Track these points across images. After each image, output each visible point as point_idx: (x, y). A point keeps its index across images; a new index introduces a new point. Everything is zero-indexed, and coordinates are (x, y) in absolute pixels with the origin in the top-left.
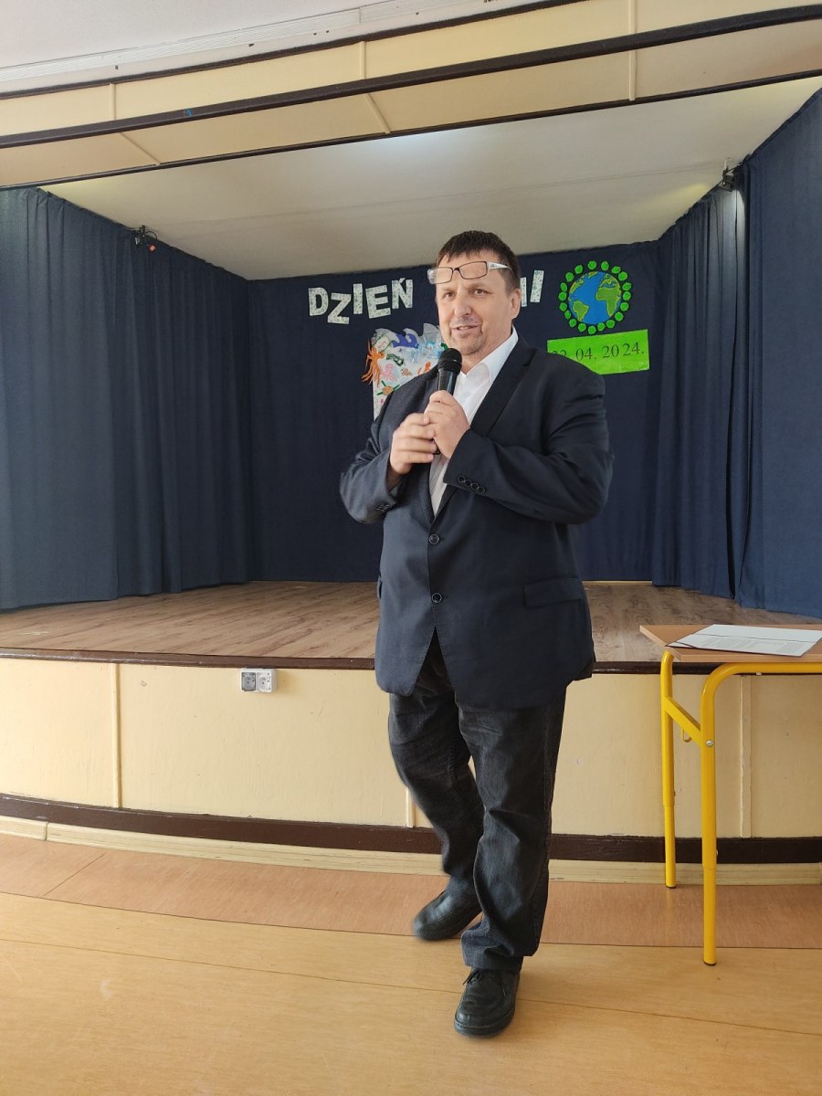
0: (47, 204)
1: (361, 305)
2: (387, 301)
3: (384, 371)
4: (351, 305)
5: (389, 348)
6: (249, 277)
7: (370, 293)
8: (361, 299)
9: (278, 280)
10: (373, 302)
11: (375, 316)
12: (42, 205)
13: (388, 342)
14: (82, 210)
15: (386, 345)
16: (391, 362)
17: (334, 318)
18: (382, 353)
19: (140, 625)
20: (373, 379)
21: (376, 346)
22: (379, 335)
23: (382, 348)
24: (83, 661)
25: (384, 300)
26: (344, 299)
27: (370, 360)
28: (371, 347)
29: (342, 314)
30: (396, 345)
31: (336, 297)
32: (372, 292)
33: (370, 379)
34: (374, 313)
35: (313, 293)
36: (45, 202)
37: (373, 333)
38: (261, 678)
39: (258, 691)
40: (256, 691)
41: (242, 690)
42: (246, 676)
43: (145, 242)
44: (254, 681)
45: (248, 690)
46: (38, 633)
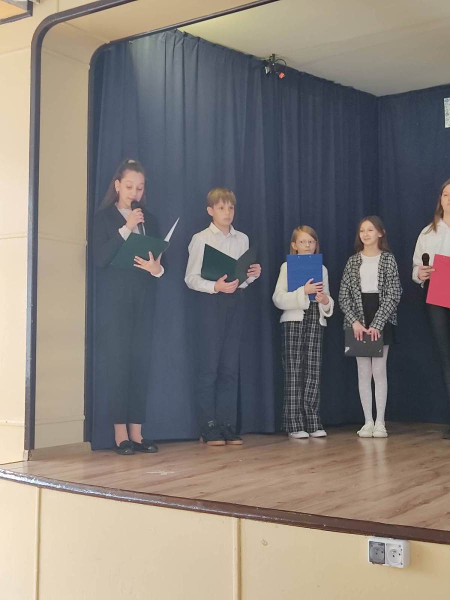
0: (183, 44)
12: (179, 45)
14: (215, 45)
19: (262, 469)
35: (449, 103)
36: (181, 42)
38: (391, 550)
39: (388, 565)
40: (385, 565)
41: (370, 561)
42: (374, 546)
43: (275, 70)
44: (384, 552)
45: (376, 563)
46: (164, 473)
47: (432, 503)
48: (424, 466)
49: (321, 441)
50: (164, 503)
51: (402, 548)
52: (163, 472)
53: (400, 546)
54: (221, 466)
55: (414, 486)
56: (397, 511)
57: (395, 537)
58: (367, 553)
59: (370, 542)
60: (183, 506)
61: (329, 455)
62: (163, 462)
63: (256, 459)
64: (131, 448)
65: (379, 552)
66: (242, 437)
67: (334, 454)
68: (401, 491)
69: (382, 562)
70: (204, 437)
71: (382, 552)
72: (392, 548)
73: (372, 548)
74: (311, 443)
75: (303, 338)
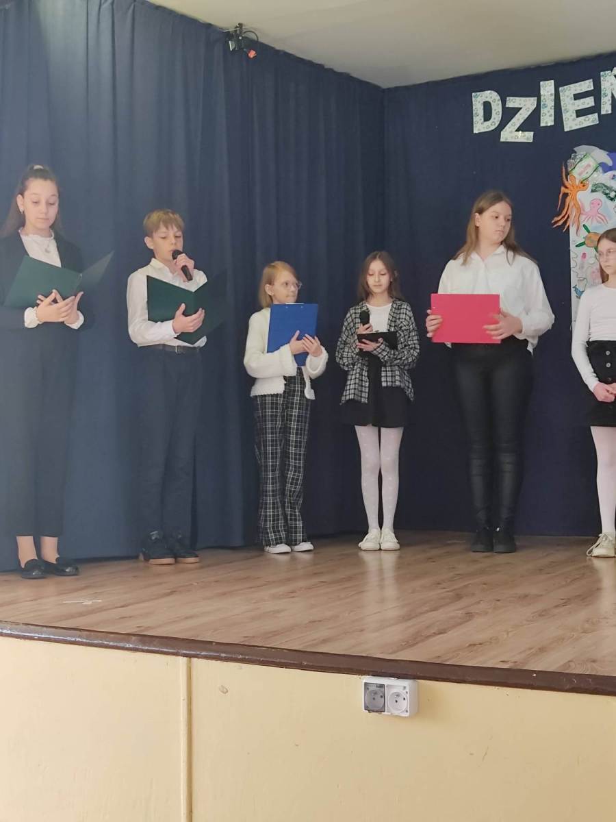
0: (112, 3)
1: (552, 112)
2: (593, 104)
3: (587, 208)
4: (536, 113)
5: (595, 175)
6: (385, 84)
7: (567, 93)
8: (553, 104)
9: (427, 83)
10: (570, 106)
11: (574, 128)
12: (106, 6)
13: (593, 165)
15: (590, 170)
16: (599, 195)
17: (511, 134)
18: (583, 184)
19: (224, 594)
20: (570, 222)
21: (575, 173)
22: (579, 157)
23: (585, 176)
24: (143, 651)
25: (589, 102)
26: (526, 105)
27: (566, 195)
28: (567, 173)
29: (522, 128)
30: (605, 168)
31: (513, 102)
32: (568, 91)
33: (565, 222)
34: (571, 123)
35: (479, 100)
36: (110, 1)
37: (570, 153)
38: (393, 694)
39: (389, 714)
40: (386, 713)
41: (365, 709)
42: (371, 688)
43: (243, 46)
44: (383, 696)
45: (374, 711)
46: (89, 603)
47: (450, 632)
48: (441, 586)
49: (306, 557)
50: (84, 640)
51: (407, 690)
52: (86, 601)
53: (405, 688)
54: (169, 591)
55: (427, 611)
56: (403, 644)
57: (398, 676)
58: (360, 698)
59: (366, 684)
60: (111, 644)
61: (315, 574)
62: (86, 587)
63: (216, 581)
64: (41, 569)
65: (378, 697)
66: (197, 553)
67: (322, 573)
68: (410, 619)
69: (381, 710)
70: (144, 554)
71: (382, 697)
72: (395, 690)
73: (368, 692)
74: (294, 559)
75: (283, 416)
